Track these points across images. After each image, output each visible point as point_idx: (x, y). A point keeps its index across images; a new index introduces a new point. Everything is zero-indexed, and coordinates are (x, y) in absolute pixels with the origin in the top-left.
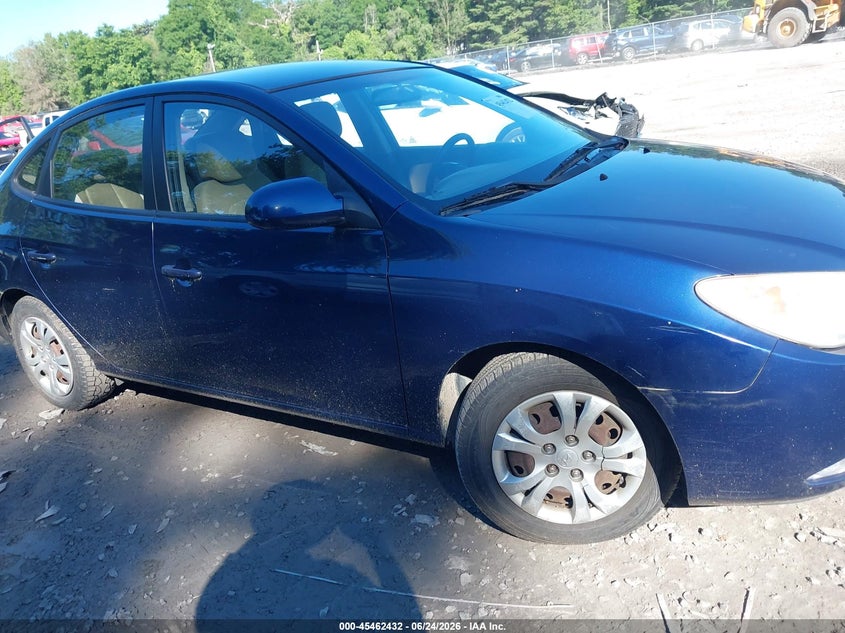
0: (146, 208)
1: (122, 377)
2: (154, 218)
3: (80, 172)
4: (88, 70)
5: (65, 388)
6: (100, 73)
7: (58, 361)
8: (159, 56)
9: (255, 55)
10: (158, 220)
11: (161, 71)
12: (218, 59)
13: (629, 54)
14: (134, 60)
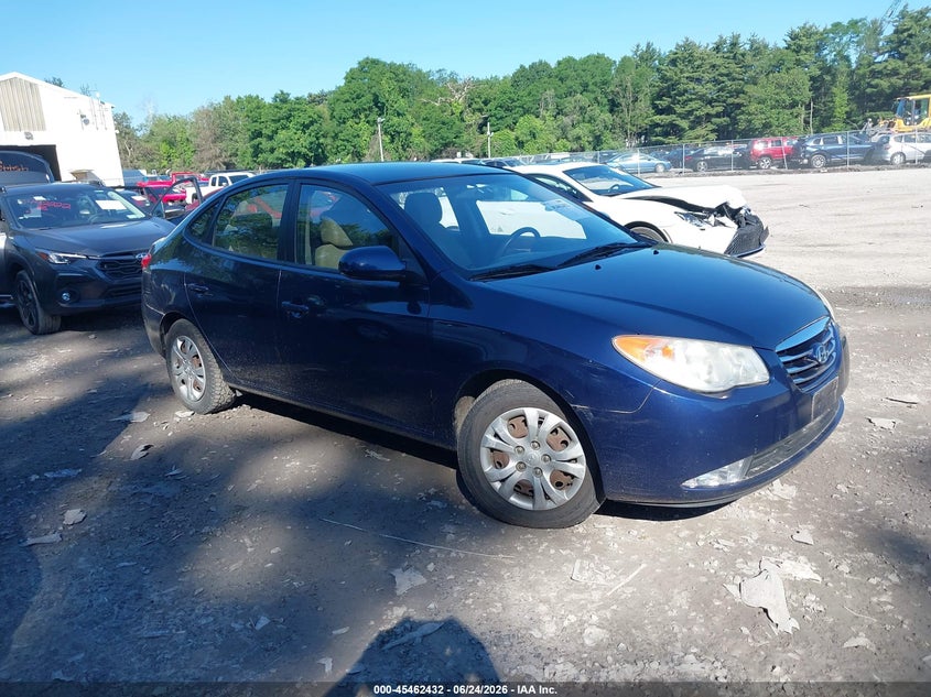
0: (278, 259)
1: (241, 388)
2: (283, 268)
3: (236, 229)
4: (259, 134)
5: (197, 394)
6: (270, 138)
7: (196, 372)
8: (329, 126)
9: (424, 131)
10: (285, 268)
11: (329, 141)
12: (386, 133)
13: (818, 162)
14: (305, 127)
